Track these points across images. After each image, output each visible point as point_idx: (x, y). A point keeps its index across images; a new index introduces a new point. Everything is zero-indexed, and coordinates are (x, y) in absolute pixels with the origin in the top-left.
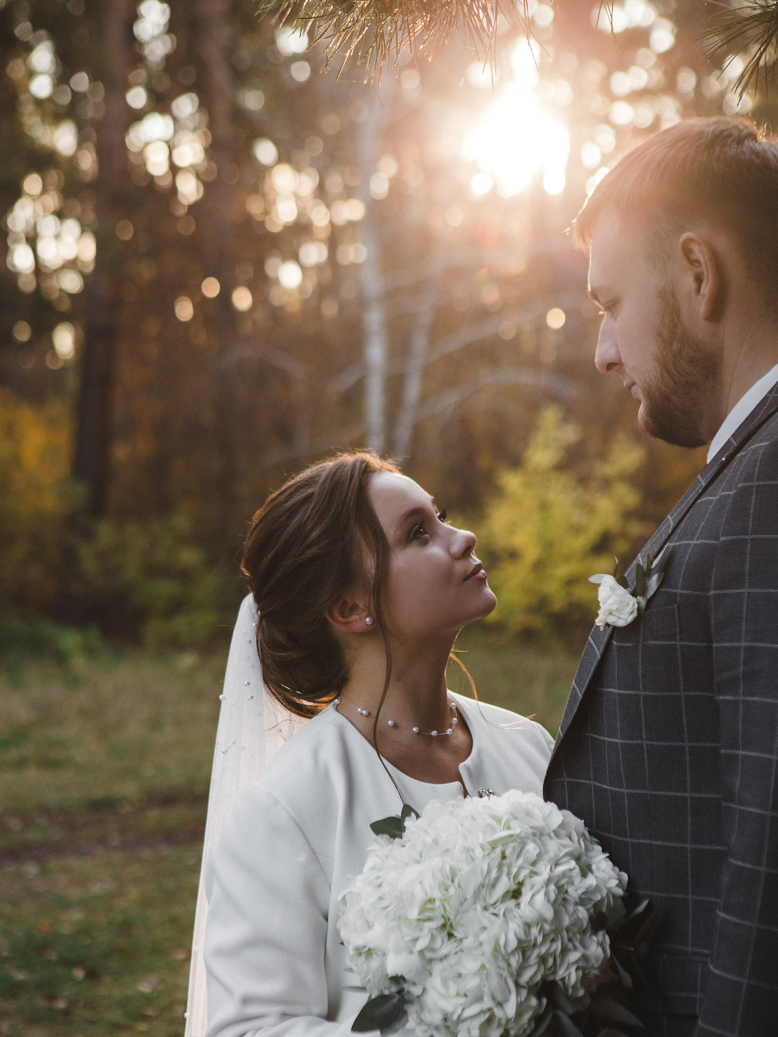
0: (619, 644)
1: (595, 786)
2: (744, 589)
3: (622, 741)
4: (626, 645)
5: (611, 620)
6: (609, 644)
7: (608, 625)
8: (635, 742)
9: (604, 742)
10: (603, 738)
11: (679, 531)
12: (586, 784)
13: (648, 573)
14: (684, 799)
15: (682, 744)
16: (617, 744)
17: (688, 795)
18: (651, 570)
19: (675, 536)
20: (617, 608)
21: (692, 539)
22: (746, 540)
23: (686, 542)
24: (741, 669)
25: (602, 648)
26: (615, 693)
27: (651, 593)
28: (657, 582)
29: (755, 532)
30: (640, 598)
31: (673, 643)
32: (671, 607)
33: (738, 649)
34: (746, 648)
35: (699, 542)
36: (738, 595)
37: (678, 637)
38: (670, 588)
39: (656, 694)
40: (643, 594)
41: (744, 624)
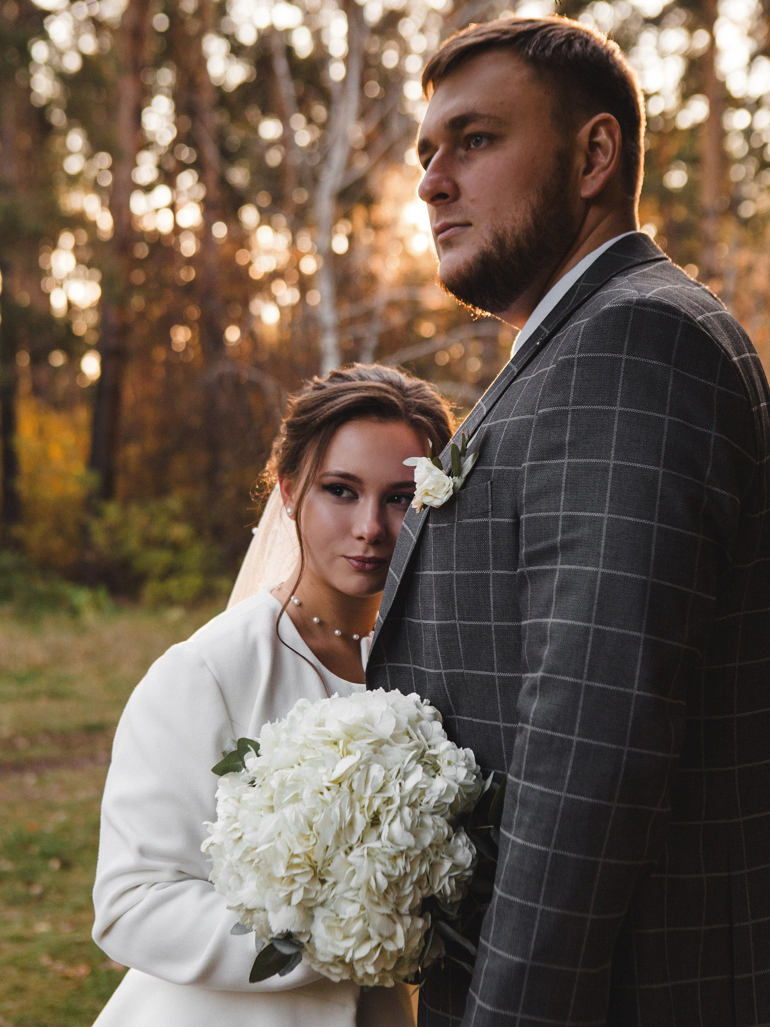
0: (435, 525)
1: (415, 669)
2: (564, 459)
3: (438, 622)
4: (442, 525)
5: (427, 500)
6: (424, 528)
7: (424, 506)
8: (449, 622)
9: (420, 624)
10: (418, 621)
11: (494, 411)
12: (405, 667)
13: (463, 453)
14: (493, 677)
15: (488, 623)
16: (433, 625)
17: (496, 674)
18: (466, 449)
19: (491, 417)
20: (434, 488)
21: (507, 417)
22: (567, 412)
23: (502, 420)
24: (559, 538)
25: (418, 532)
26: (431, 575)
27: (466, 472)
28: (473, 461)
29: (575, 403)
30: (456, 478)
31: (485, 520)
32: (485, 484)
33: (556, 518)
34: (564, 517)
35: (515, 418)
36: (557, 465)
37: (490, 514)
38: (484, 465)
39: (468, 572)
40: (459, 474)
41: (563, 493)
